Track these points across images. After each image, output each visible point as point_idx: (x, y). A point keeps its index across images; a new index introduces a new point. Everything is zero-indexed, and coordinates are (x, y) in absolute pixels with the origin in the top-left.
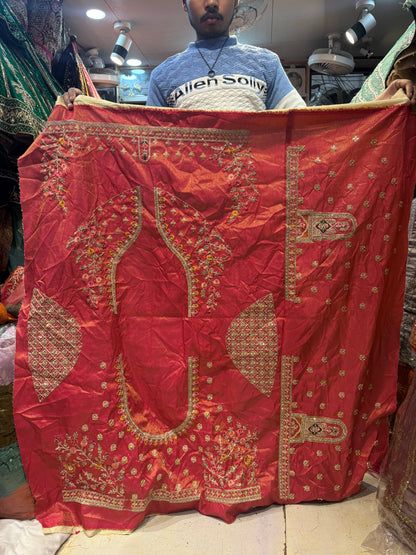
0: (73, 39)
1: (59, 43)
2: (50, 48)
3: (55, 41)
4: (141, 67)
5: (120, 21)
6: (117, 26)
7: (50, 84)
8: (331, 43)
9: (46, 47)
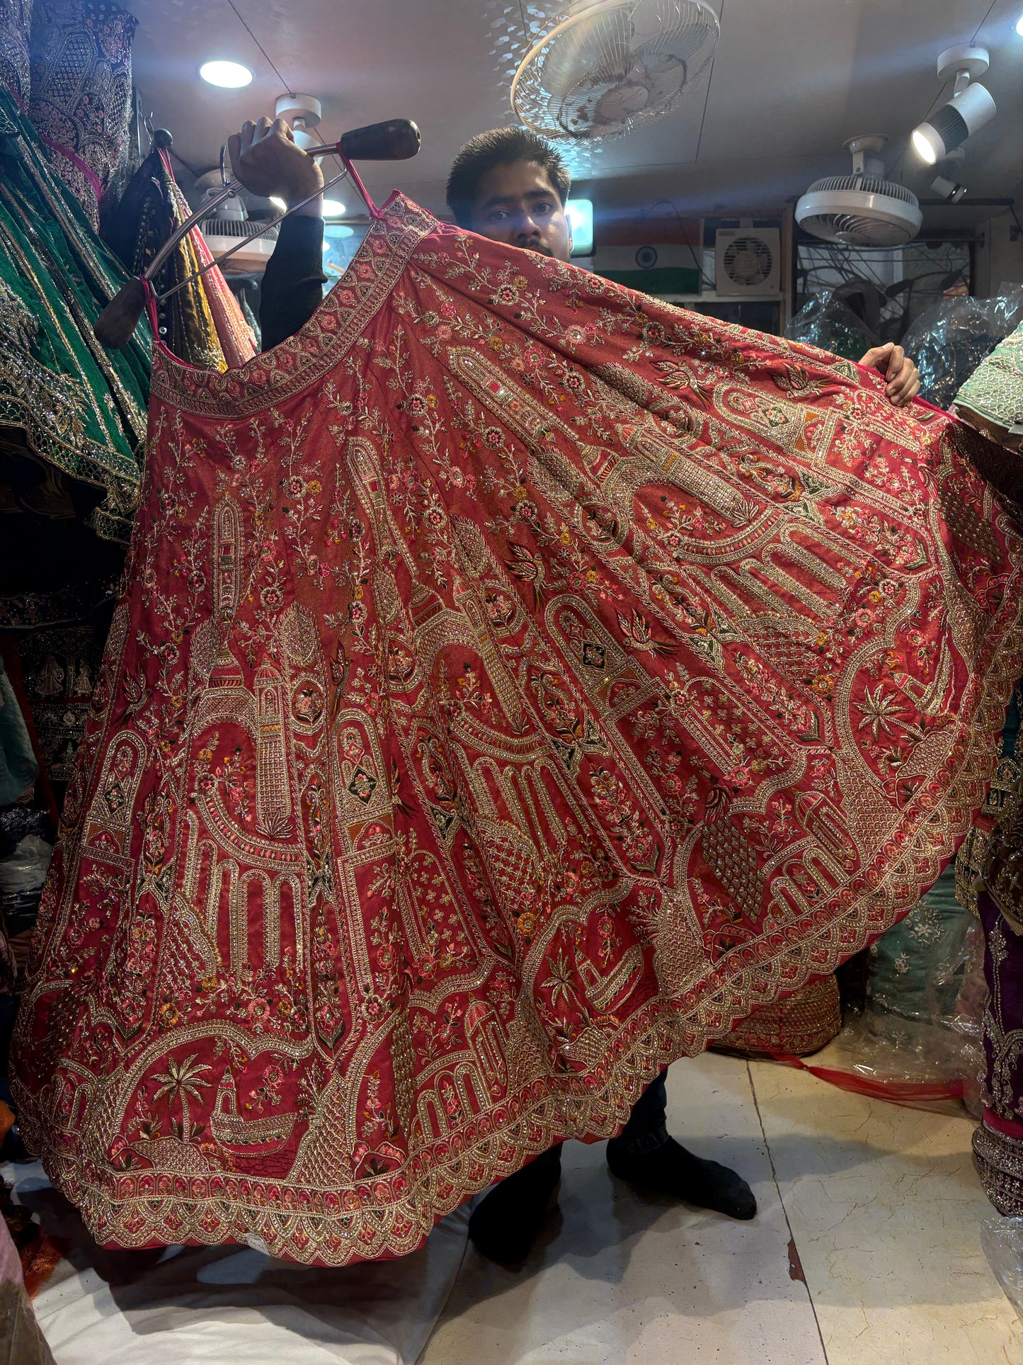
0: (161, 140)
1: (124, 149)
2: (95, 161)
3: (112, 144)
4: (346, 220)
5: (293, 96)
6: (284, 107)
7: (93, 262)
8: (858, 162)
9: (86, 158)
